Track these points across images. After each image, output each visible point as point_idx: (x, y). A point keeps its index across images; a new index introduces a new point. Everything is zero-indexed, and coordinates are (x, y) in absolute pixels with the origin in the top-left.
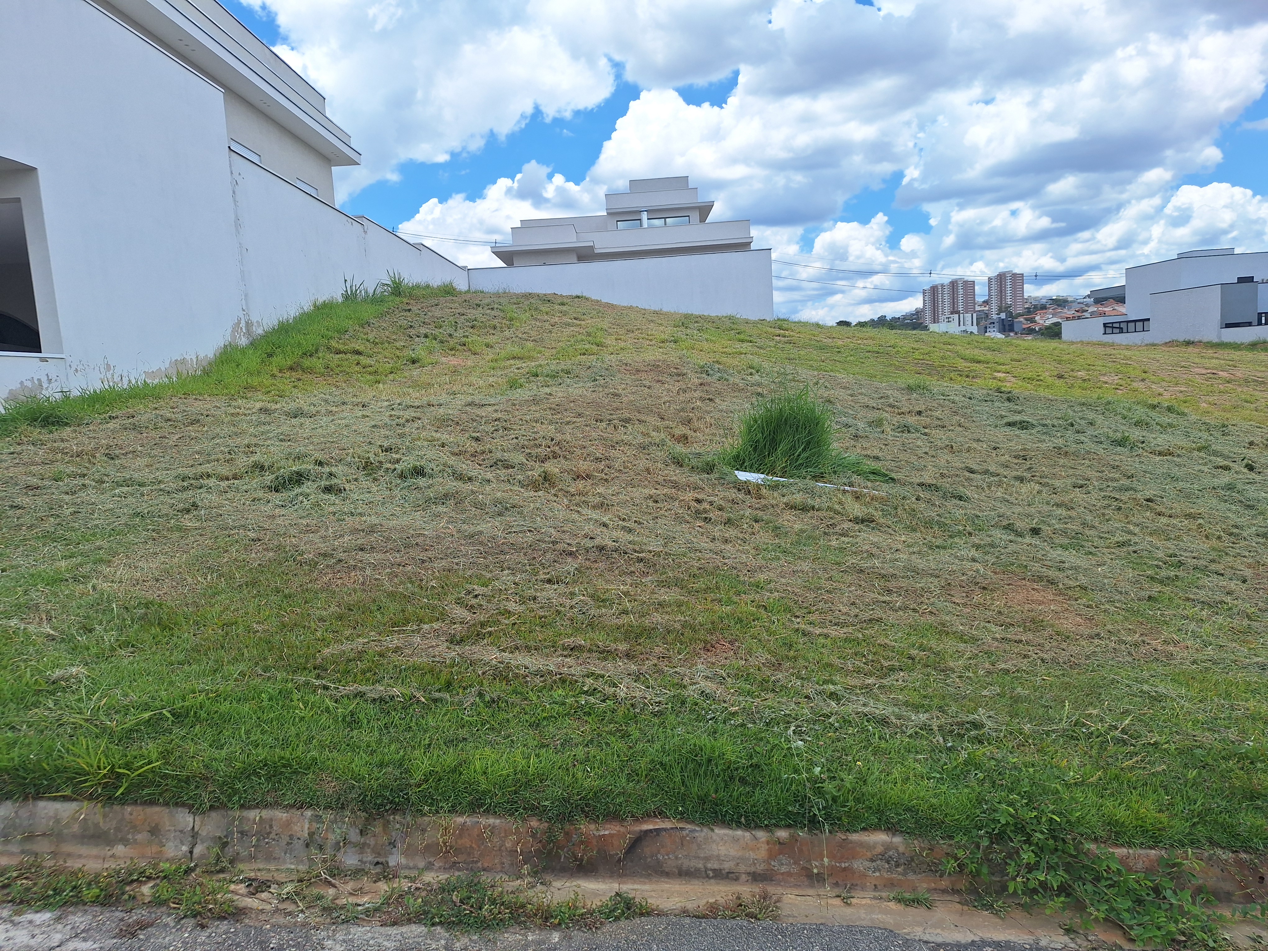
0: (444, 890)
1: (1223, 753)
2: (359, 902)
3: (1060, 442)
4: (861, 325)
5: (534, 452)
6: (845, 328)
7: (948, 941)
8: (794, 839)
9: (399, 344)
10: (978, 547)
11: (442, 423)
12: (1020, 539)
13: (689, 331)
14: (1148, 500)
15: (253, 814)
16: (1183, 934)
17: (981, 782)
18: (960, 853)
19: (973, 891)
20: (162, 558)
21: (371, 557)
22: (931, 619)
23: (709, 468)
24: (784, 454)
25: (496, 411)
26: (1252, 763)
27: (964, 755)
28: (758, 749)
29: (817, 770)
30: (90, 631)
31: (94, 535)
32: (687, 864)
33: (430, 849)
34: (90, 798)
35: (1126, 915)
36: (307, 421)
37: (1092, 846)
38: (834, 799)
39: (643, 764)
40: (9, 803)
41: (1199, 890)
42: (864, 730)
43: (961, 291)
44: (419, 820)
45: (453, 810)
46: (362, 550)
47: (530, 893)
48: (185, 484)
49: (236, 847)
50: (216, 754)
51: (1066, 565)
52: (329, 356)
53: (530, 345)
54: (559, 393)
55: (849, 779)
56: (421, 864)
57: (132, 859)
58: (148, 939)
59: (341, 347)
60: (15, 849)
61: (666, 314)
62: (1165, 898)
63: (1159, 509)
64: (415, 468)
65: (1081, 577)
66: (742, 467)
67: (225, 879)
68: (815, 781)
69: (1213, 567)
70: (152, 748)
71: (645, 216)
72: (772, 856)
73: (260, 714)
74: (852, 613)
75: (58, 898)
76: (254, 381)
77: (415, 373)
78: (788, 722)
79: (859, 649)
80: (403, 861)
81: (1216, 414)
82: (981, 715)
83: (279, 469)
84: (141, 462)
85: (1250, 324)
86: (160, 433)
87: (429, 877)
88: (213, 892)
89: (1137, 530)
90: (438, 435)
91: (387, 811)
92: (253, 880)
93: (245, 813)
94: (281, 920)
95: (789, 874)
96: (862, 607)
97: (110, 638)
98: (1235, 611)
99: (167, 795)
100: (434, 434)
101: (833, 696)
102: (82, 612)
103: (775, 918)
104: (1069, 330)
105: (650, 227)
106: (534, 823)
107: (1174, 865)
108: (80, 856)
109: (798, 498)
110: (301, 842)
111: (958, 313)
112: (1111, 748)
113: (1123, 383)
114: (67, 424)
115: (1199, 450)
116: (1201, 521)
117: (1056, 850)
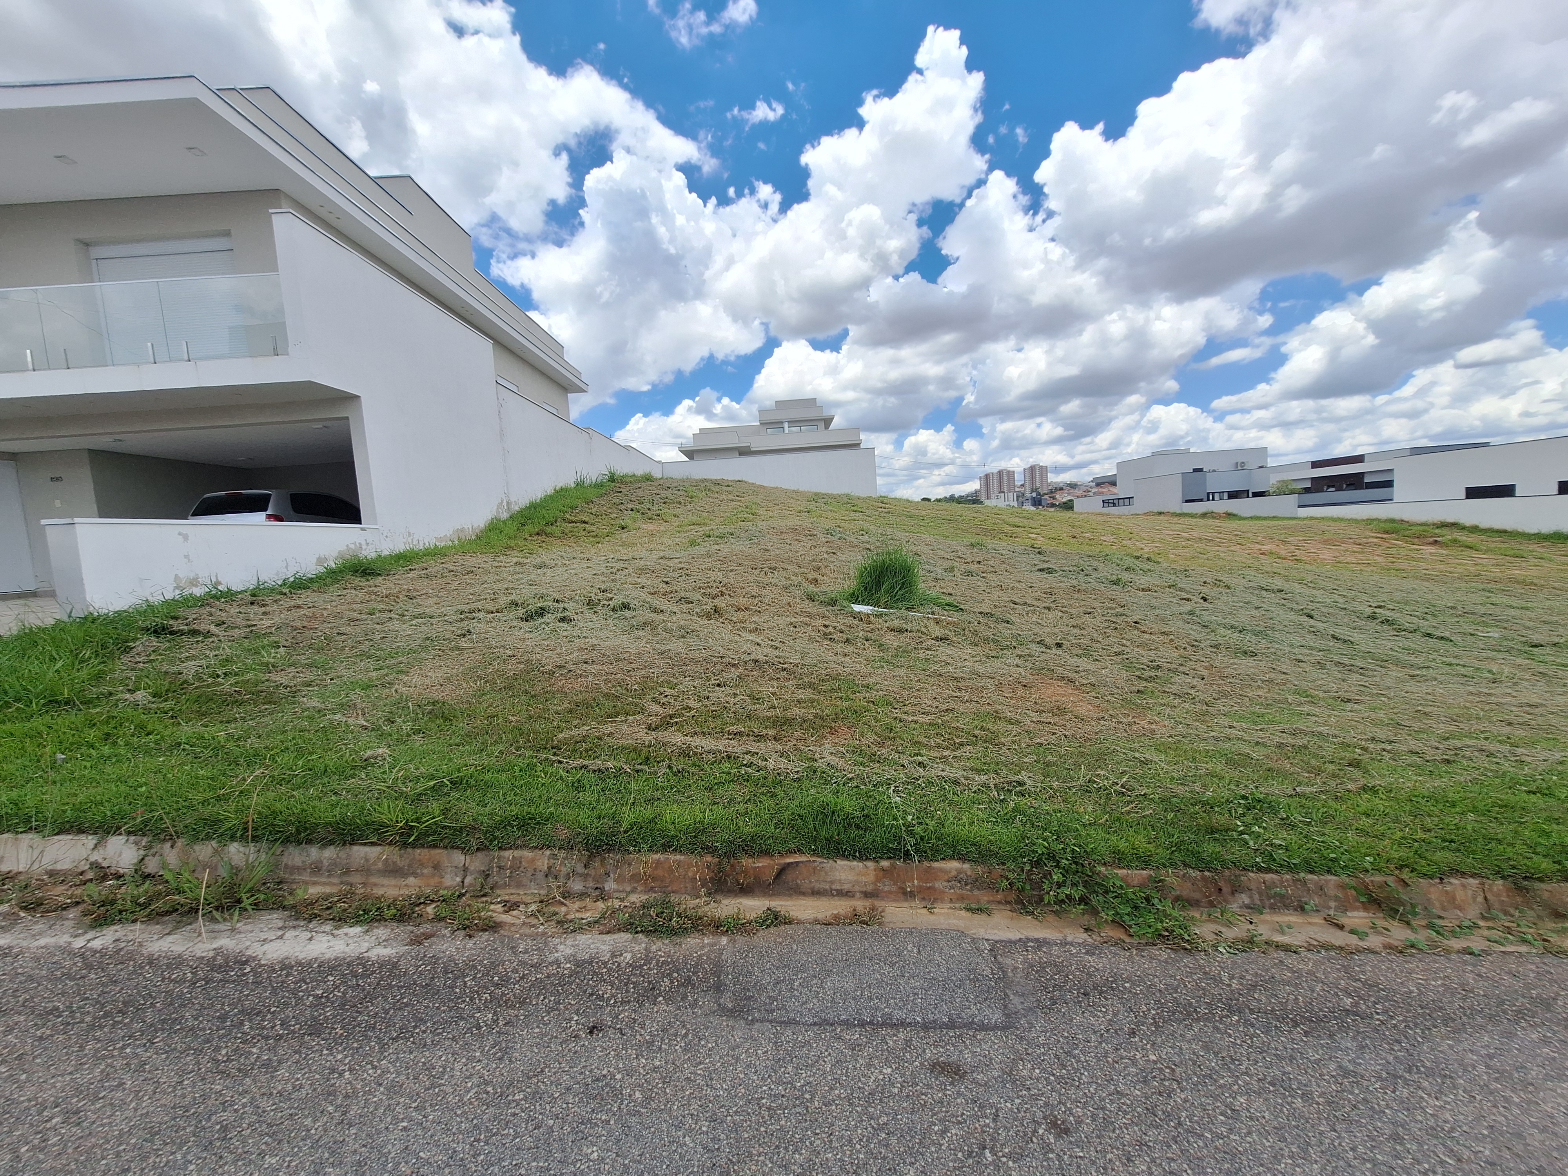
0: (644, 907)
1: (1192, 801)
2: (583, 916)
3: (1075, 582)
4: (939, 500)
5: (708, 591)
6: (927, 502)
7: (1002, 939)
8: (893, 866)
9: (612, 516)
10: (1020, 656)
11: (642, 571)
12: (1048, 651)
13: (818, 504)
14: (1135, 623)
15: (508, 854)
16: (1167, 930)
17: (1024, 825)
18: (1010, 875)
19: (1019, 902)
20: (445, 669)
21: (592, 668)
22: (988, 708)
23: (833, 602)
24: (886, 592)
25: (680, 562)
26: (1211, 808)
27: (1012, 804)
28: (867, 803)
29: (910, 818)
30: (393, 723)
31: (397, 653)
32: (818, 886)
33: (635, 878)
34: (390, 844)
35: (1126, 918)
36: (548, 571)
37: (1103, 869)
38: (922, 838)
39: (786, 815)
40: (332, 847)
41: (1177, 899)
42: (942, 788)
43: (1005, 478)
44: (627, 857)
45: (650, 850)
46: (586, 663)
47: (706, 909)
48: (462, 616)
49: (495, 878)
50: (481, 810)
51: (1081, 669)
52: (564, 525)
53: (705, 514)
54: (725, 549)
55: (932, 824)
56: (628, 889)
57: (420, 887)
58: (430, 946)
59: (573, 518)
60: (336, 880)
61: (801, 492)
62: (1153, 905)
63: (1143, 629)
64: (623, 604)
65: (1090, 677)
66: (857, 602)
67: (487, 902)
68: (908, 825)
69: (1181, 669)
70: (435, 807)
71: (786, 425)
72: (878, 879)
73: (513, 781)
74: (934, 706)
75: (366, 917)
76: (512, 543)
77: (624, 536)
78: (889, 784)
79: (939, 731)
80: (614, 886)
81: (1181, 562)
82: (1023, 776)
83: (528, 605)
84: (431, 601)
85: (1201, 500)
86: (445, 580)
87: (634, 898)
88: (478, 911)
89: (1128, 643)
90: (639, 580)
91: (604, 850)
92: (507, 902)
93: (502, 853)
94: (527, 930)
95: (890, 892)
96: (941, 701)
97: (407, 727)
98: (1197, 699)
99: (446, 841)
100: (636, 579)
101: (920, 764)
102: (387, 709)
103: (880, 924)
104: (1078, 505)
105: (790, 432)
106: (709, 858)
107: (1160, 881)
108: (383, 886)
109: (897, 623)
110: (542, 873)
111: (1003, 492)
112: (1114, 798)
113: (1116, 541)
114: (379, 575)
115: (1170, 587)
116: (1172, 637)
117: (1078, 872)
